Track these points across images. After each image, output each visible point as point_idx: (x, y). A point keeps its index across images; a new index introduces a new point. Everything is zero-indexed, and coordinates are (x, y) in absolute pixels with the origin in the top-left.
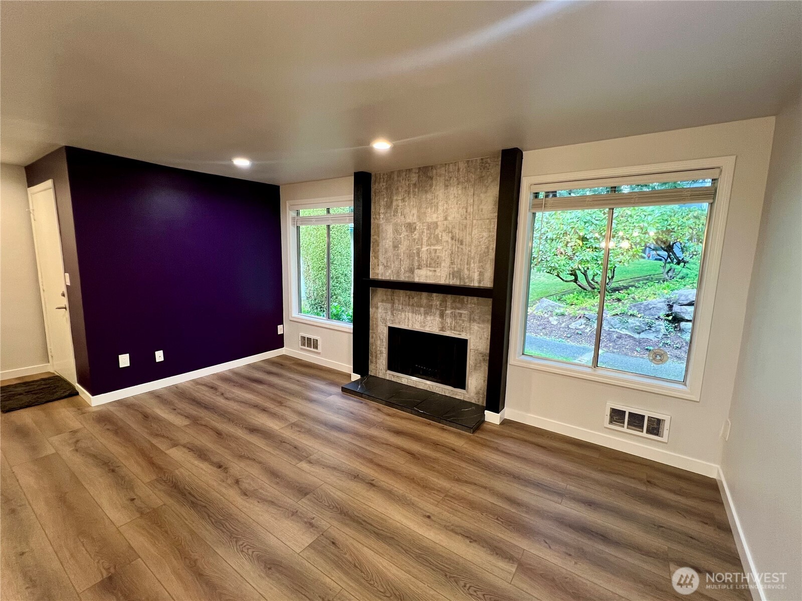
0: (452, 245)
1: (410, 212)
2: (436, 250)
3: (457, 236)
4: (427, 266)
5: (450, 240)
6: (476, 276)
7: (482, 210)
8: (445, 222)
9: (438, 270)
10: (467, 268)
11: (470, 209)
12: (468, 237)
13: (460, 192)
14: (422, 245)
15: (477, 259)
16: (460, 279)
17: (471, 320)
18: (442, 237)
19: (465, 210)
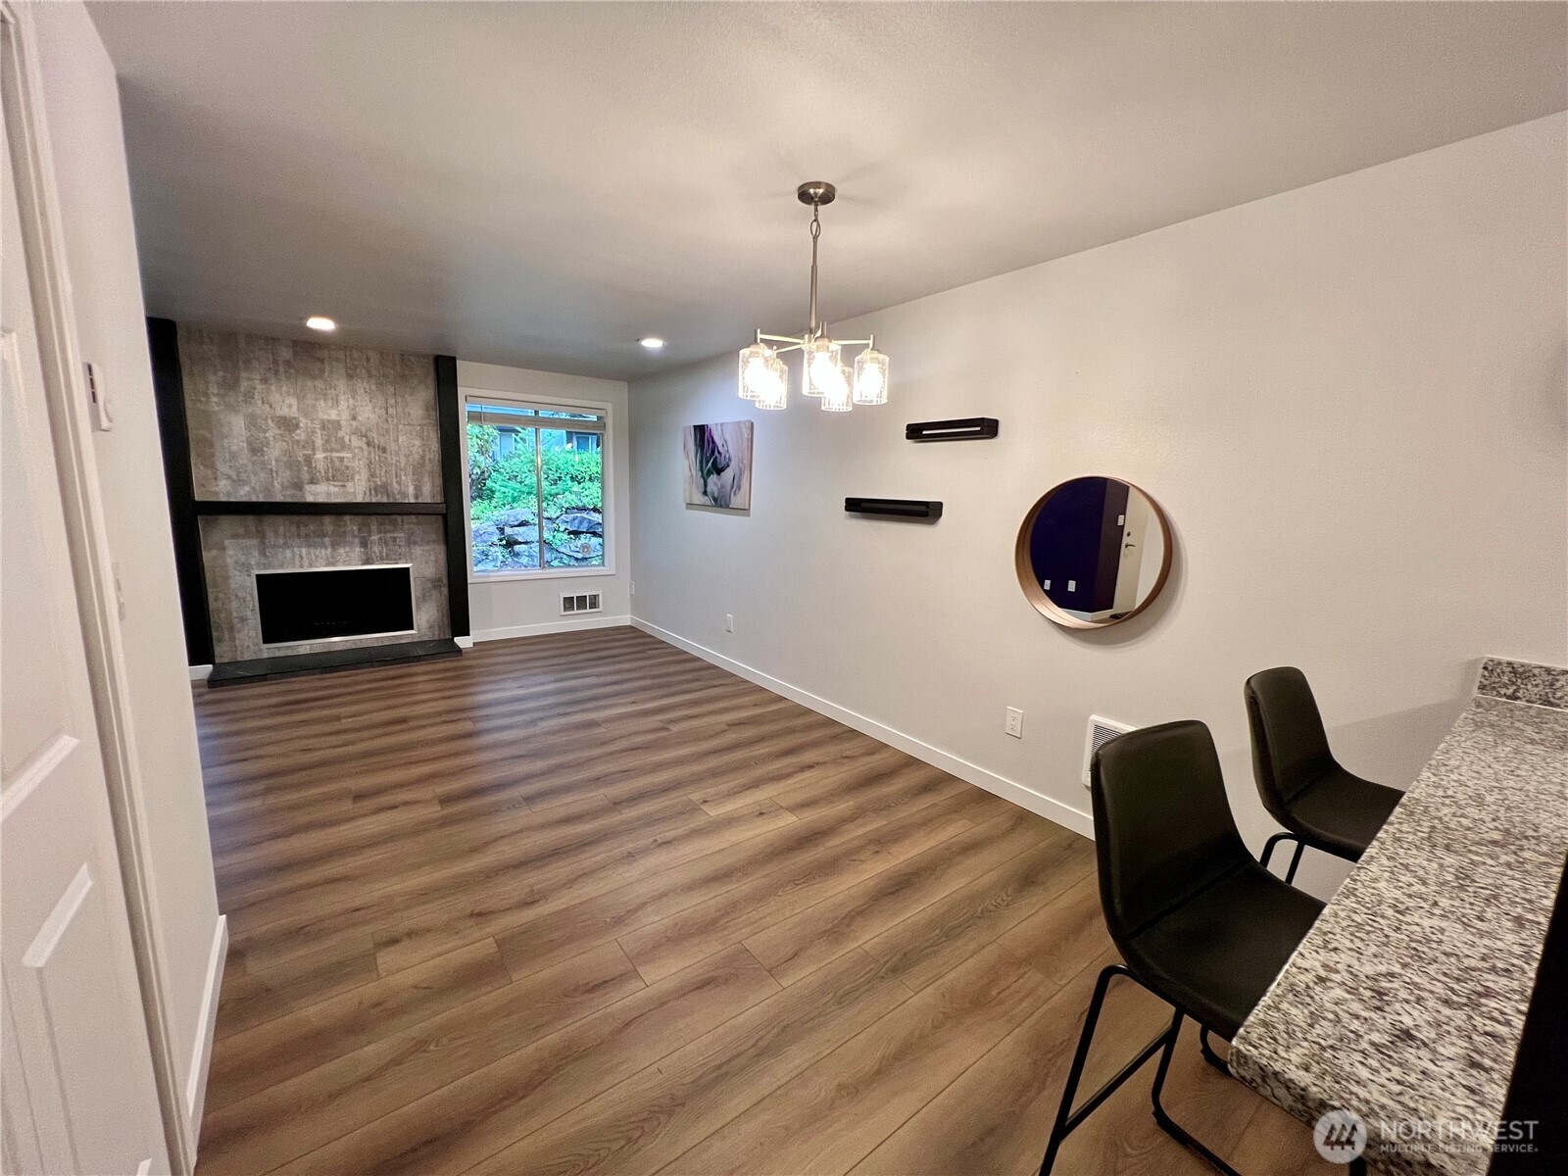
0: (370, 453)
1: (283, 402)
2: (342, 459)
3: (376, 441)
4: (328, 479)
5: (365, 447)
6: (411, 490)
7: (409, 414)
8: (354, 423)
9: (350, 485)
10: (397, 482)
11: (390, 411)
12: (392, 444)
13: (373, 387)
14: (314, 449)
15: (410, 469)
16: (388, 496)
17: (410, 542)
18: (350, 441)
19: (384, 412)
